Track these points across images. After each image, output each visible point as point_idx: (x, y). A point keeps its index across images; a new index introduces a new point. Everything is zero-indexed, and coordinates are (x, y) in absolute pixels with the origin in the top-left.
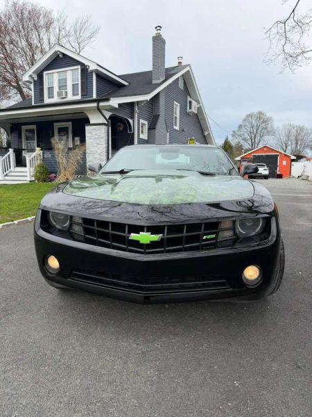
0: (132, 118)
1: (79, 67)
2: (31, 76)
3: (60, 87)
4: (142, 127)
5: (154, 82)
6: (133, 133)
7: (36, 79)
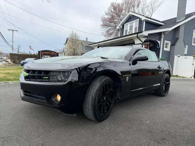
0: (160, 40)
1: (138, 20)
2: (119, 27)
3: (130, 29)
4: (166, 44)
5: (177, 21)
6: (160, 48)
7: (121, 27)
